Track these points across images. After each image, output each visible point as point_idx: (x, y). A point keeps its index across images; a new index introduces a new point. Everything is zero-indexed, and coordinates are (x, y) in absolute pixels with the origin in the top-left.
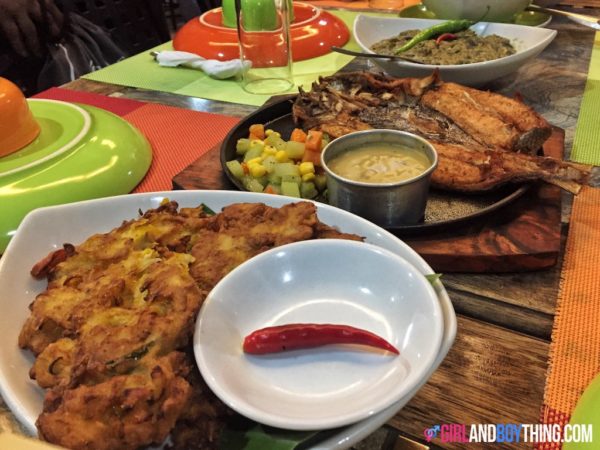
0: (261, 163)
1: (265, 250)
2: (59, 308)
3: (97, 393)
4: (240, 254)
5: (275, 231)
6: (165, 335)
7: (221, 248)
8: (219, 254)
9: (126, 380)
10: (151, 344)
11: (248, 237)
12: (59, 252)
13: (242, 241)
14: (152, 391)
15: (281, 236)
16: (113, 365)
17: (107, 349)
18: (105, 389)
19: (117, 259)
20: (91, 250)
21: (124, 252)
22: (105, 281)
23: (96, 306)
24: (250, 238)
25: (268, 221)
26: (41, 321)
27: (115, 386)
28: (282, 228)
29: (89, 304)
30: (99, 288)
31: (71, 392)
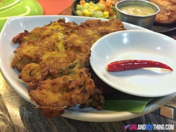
0: (89, 11)
1: (106, 35)
2: (29, 51)
3: (57, 82)
4: (96, 36)
5: (107, 29)
6: (81, 60)
7: (88, 34)
8: (88, 36)
9: (68, 77)
10: (76, 63)
11: (98, 30)
12: (22, 33)
13: (96, 32)
14: (80, 82)
15: (111, 30)
16: (62, 71)
17: (57, 64)
18: (60, 80)
19: (48, 36)
20: (37, 32)
21: (51, 33)
22: (46, 42)
23: (46, 50)
24: (99, 31)
25: (104, 25)
26: (22, 56)
27: (64, 79)
28: (110, 28)
29: (42, 50)
30: (44, 45)
31: (43, 82)
